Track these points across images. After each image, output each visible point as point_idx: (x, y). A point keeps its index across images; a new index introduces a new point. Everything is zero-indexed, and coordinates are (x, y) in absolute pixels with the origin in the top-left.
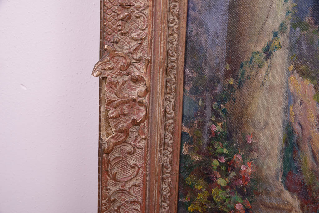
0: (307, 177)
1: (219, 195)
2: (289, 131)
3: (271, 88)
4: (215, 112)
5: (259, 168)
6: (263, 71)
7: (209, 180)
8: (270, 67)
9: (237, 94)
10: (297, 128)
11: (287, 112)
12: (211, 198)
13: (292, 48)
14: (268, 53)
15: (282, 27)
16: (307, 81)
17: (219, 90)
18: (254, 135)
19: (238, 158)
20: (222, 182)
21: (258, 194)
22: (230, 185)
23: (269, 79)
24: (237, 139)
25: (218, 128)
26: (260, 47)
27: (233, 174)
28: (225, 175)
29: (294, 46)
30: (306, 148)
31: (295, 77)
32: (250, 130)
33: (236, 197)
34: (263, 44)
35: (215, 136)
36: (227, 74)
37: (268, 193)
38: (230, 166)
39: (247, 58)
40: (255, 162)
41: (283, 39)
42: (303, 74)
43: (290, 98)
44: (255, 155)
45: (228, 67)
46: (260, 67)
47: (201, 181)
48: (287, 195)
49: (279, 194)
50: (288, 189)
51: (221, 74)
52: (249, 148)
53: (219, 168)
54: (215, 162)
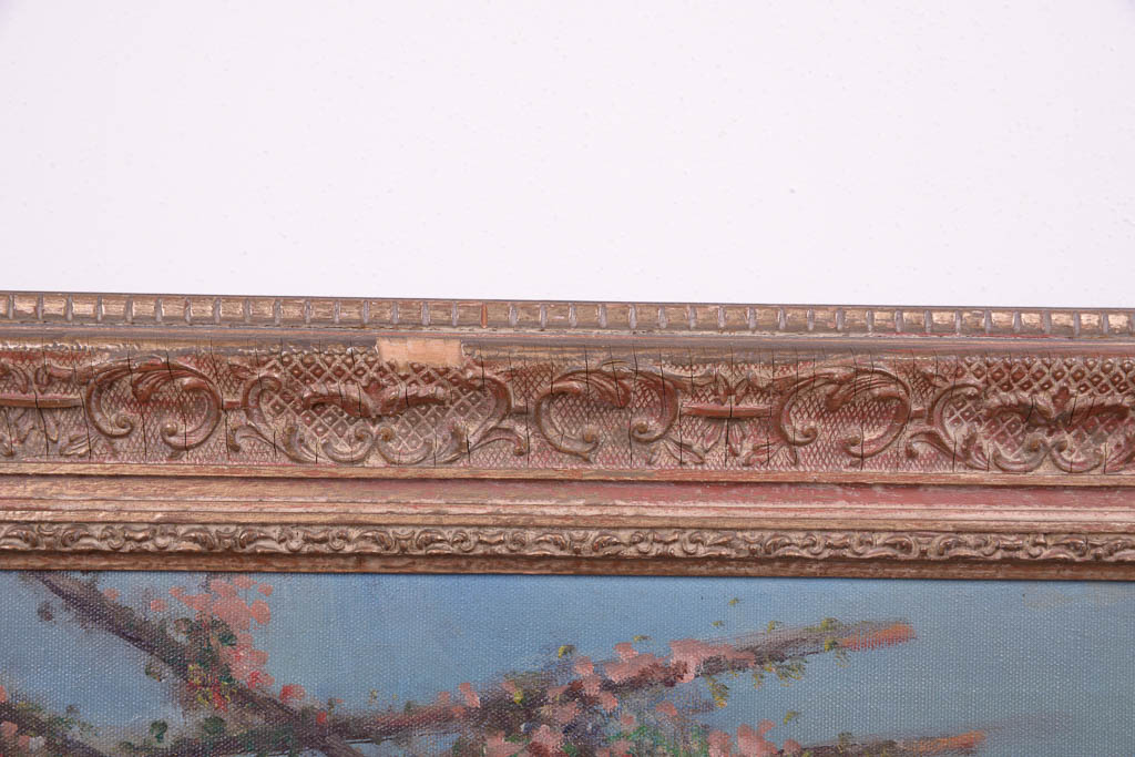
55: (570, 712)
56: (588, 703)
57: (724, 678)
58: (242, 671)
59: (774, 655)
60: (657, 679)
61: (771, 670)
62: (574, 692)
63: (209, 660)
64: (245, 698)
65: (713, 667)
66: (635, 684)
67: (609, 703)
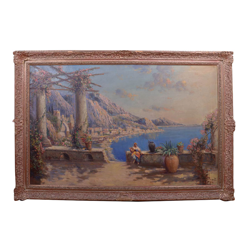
0: (51, 136)
1: (37, 141)
2: (47, 129)
3: (44, 122)
4: (35, 127)
5: (43, 136)
6: (42, 120)
7: (35, 139)
8: (44, 119)
9: (39, 124)
10: (48, 128)
11: (47, 126)
12: (36, 142)
13: (46, 116)
14: (43, 117)
15: (45, 113)
16: (49, 121)
17: (36, 123)
18: (42, 130)
19: (40, 134)
20: (37, 139)
21: (44, 140)
22: (39, 139)
23: (43, 121)
24: (39, 131)
25: (36, 130)
26: (42, 116)
27: (39, 137)
28: (38, 138)
29: (47, 116)
30: (50, 131)
31: (47, 120)
32: (41, 129)
33: (40, 141)
34: (42, 115)
35: (36, 131)
36: (37, 121)
37: (45, 140)
38: (38, 136)
39: (40, 118)
40: (42, 135)
41: (45, 114)
42: (49, 120)
43: (47, 124)
44: (42, 134)
45: (37, 119)
46: (42, 119)
47: (34, 139)
48: (48, 140)
49: (47, 139)
50: (48, 139)
51: (36, 121)
52: (41, 132)
53: (37, 137)
54: (36, 136)
55: (80, 73)
56: (81, 72)
57: (89, 71)
58: (61, 71)
59: (92, 69)
60: (85, 71)
61: (92, 70)
62: (80, 72)
63: (59, 70)
64: (62, 72)
65: (88, 70)
66: (84, 71)
67: (82, 72)
